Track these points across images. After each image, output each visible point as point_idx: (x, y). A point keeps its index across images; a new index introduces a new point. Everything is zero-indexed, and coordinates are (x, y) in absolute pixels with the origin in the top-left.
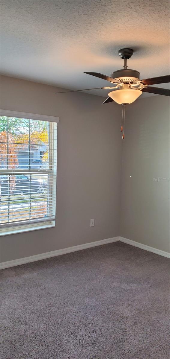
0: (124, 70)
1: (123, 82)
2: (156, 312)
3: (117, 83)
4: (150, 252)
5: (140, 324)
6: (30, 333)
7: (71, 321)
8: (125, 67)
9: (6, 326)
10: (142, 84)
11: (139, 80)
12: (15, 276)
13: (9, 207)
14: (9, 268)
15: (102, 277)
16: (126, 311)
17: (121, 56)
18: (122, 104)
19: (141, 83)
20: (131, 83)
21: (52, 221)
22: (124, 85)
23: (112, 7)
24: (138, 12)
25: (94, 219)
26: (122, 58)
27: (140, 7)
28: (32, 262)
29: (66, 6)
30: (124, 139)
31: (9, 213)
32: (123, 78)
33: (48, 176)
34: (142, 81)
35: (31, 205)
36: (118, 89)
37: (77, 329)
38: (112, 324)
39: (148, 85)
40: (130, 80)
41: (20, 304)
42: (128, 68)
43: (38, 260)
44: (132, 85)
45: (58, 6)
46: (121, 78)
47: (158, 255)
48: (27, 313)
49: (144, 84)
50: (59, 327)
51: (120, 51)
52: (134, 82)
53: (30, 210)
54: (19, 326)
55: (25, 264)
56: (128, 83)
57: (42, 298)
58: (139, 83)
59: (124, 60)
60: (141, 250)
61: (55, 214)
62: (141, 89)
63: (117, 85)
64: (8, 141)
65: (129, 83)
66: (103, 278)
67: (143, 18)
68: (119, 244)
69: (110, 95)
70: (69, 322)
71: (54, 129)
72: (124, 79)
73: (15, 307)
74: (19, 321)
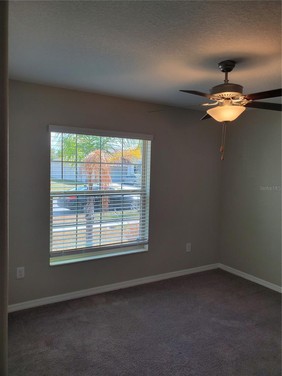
0: (225, 84)
1: (224, 98)
2: (262, 358)
3: (217, 99)
4: (254, 282)
5: (244, 372)
6: (120, 372)
7: (164, 361)
8: (226, 80)
9: (95, 361)
10: (246, 100)
11: (242, 96)
12: (106, 303)
13: (101, 226)
14: (100, 294)
15: (200, 310)
16: (227, 354)
17: (221, 69)
18: (222, 122)
19: (244, 98)
20: (232, 98)
21: (145, 245)
22: (224, 101)
23: (212, 19)
24: (242, 21)
25: (190, 244)
26: (223, 71)
27: (244, 16)
28: (124, 289)
29: (161, 21)
30: (223, 160)
31: (100, 232)
32: (224, 93)
33: (141, 197)
34: (245, 96)
35: (123, 224)
36: (218, 105)
37: (171, 372)
38: (211, 370)
39: (253, 100)
40: (231, 95)
41: (110, 336)
42: (229, 82)
43: (129, 286)
44: (234, 101)
45: (151, 22)
46: (221, 94)
47: (264, 287)
48: (117, 347)
49: (248, 100)
50: (151, 368)
51: (220, 64)
52: (237, 97)
53: (122, 230)
54: (108, 362)
55: (116, 290)
56: (229, 99)
57: (133, 331)
58: (242, 99)
59: (225, 73)
60: (243, 279)
61: (147, 238)
62: (244, 105)
63: (217, 101)
64: (100, 161)
65: (231, 98)
66: (200, 312)
67: (247, 27)
68: (219, 271)
69: (209, 112)
70: (162, 362)
71: (147, 148)
72: (225, 95)
73: (105, 339)
74: (109, 356)
